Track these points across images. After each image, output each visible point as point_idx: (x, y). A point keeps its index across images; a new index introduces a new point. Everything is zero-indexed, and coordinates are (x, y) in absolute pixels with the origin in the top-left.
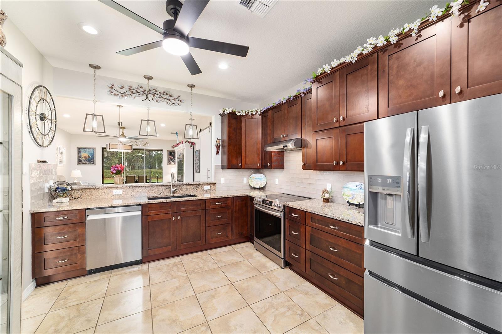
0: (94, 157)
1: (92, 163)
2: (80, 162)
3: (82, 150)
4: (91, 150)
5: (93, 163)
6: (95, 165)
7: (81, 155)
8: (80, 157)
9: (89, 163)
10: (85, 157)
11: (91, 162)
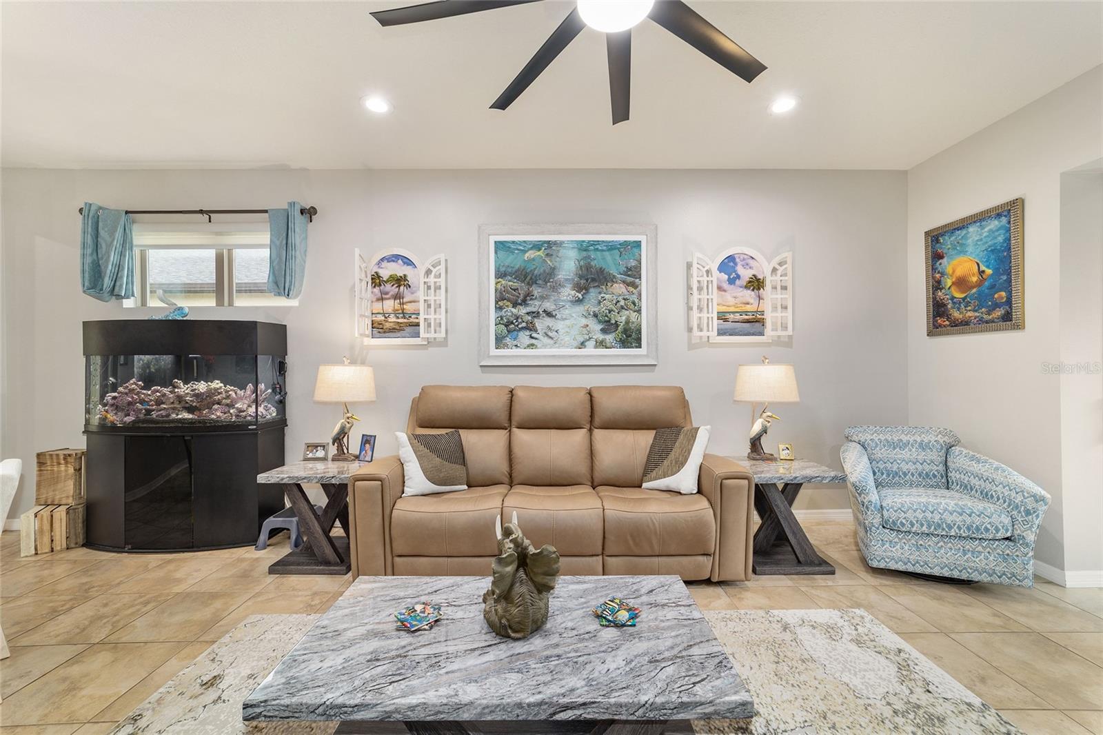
0: (1008, 273)
1: (999, 313)
2: (941, 315)
3: (947, 242)
4: (994, 224)
5: (1007, 317)
6: (1019, 326)
7: (943, 274)
8: (936, 285)
9: (981, 321)
10: (961, 283)
11: (996, 306)
